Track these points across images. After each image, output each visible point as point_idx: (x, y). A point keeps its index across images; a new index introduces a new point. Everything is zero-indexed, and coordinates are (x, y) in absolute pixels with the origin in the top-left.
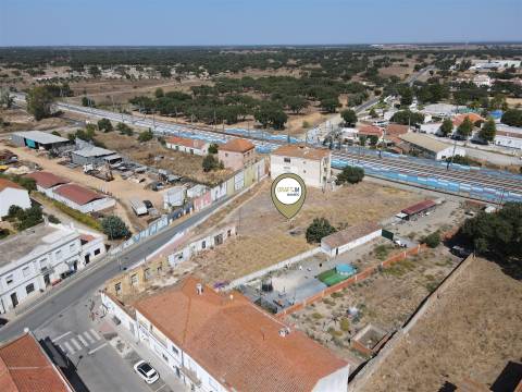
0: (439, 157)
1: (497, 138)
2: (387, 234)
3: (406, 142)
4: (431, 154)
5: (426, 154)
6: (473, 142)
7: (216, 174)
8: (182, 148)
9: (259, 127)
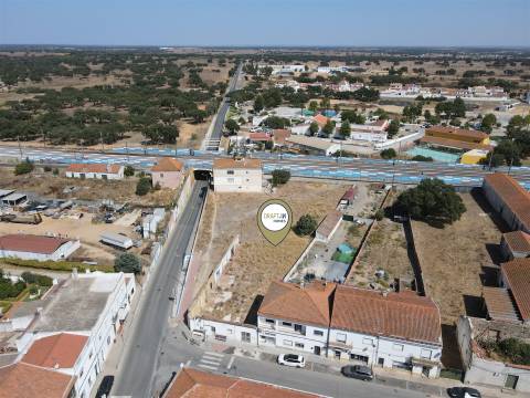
0: (328, 154)
1: (352, 134)
2: (348, 218)
3: (295, 144)
4: (321, 152)
5: (316, 152)
6: (336, 138)
7: (154, 195)
8: (89, 175)
9: (149, 144)
